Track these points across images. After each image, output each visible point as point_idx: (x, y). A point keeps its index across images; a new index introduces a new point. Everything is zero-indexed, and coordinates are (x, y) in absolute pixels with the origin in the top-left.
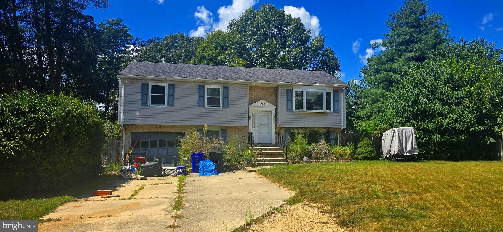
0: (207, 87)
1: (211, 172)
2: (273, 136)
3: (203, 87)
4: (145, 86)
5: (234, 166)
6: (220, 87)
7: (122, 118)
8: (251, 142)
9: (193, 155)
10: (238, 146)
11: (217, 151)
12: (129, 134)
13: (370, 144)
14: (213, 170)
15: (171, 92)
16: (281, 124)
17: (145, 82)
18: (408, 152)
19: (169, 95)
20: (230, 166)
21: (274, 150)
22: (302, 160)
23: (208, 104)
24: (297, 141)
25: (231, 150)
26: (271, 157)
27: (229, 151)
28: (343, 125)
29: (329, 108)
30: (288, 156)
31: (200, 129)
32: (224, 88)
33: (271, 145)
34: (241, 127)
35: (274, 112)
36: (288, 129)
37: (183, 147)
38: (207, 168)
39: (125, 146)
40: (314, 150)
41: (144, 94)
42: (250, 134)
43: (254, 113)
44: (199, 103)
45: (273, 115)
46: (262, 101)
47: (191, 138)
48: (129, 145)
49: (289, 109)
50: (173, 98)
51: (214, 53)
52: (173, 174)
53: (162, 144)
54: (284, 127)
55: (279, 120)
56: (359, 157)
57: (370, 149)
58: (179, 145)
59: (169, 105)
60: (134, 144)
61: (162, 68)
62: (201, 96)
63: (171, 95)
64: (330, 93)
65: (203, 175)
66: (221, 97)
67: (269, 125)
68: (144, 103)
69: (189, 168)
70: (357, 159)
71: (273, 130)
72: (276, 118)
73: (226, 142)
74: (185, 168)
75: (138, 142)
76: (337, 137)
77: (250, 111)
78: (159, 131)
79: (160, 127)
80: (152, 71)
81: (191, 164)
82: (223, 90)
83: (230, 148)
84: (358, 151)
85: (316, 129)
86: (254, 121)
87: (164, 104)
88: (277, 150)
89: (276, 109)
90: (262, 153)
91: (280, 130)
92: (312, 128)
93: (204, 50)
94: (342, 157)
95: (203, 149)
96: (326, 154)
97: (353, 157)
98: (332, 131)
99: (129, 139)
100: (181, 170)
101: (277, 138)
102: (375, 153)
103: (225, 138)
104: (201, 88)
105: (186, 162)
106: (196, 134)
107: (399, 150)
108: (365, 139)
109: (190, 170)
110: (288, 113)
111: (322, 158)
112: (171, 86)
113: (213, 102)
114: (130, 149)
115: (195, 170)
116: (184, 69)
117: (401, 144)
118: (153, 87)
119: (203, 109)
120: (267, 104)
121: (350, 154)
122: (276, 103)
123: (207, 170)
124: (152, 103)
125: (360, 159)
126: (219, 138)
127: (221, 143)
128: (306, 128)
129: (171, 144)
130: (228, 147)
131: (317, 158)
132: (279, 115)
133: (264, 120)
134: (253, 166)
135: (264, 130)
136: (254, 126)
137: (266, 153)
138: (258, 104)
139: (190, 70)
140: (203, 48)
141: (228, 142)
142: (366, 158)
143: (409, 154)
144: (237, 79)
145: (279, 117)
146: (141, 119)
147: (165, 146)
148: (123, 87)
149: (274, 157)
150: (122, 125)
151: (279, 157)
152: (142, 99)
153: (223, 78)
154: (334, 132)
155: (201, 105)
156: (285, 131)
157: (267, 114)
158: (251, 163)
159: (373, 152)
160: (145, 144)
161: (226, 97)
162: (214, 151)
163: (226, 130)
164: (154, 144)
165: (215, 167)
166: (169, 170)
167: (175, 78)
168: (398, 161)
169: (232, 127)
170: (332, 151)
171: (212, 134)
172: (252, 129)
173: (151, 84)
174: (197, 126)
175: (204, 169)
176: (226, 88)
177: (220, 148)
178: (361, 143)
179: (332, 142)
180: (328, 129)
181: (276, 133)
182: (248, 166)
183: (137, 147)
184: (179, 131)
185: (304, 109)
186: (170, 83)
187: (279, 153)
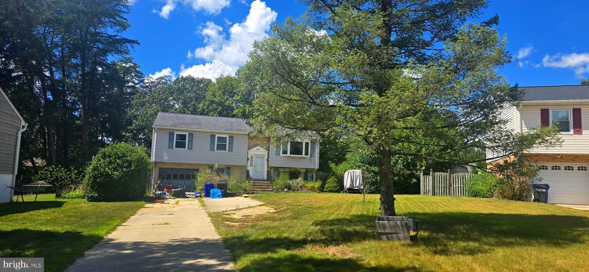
0: (217, 136)
1: (219, 196)
2: (265, 173)
3: (215, 136)
4: (171, 134)
5: (235, 193)
6: (227, 136)
7: (154, 157)
8: (248, 177)
9: (206, 185)
10: (238, 180)
11: (223, 183)
12: (158, 168)
13: (335, 181)
14: (220, 195)
15: (190, 139)
16: (272, 164)
17: (171, 131)
18: (357, 187)
19: (189, 141)
20: (232, 193)
21: (264, 183)
22: (284, 191)
23: (218, 149)
24: (281, 177)
25: (233, 182)
26: (262, 188)
27: (231, 183)
28: (317, 167)
29: (307, 154)
30: (274, 188)
31: (211, 167)
32: (230, 137)
33: (264, 180)
34: (241, 166)
35: (267, 155)
36: (277, 169)
37: (199, 179)
38: (216, 194)
39: (155, 178)
40: (293, 184)
41: (171, 140)
42: (248, 172)
43: (252, 155)
44: (210, 148)
45: (266, 158)
46: (258, 147)
47: (205, 173)
48: (157, 176)
49: (278, 154)
50: (192, 144)
51: (222, 99)
52: (193, 197)
53: (182, 177)
54: (274, 167)
55: (270, 161)
56: (327, 190)
57: (335, 184)
58: (196, 178)
59: (189, 148)
60: (161, 176)
61: (183, 119)
62: (213, 142)
63: (191, 141)
64: (308, 143)
65: (213, 198)
66: (227, 143)
67: (262, 165)
68: (171, 147)
69: (203, 194)
70: (326, 191)
71: (266, 169)
72: (268, 160)
73: (229, 176)
74: (200, 193)
75: (164, 175)
76: (313, 175)
77: (249, 154)
78: (180, 167)
79: (181, 164)
80: (176, 122)
81: (204, 192)
82: (229, 139)
83: (232, 181)
84: (326, 186)
85: (298, 169)
86: (252, 162)
87: (185, 147)
88: (267, 183)
89: (268, 153)
90: (256, 185)
91: (271, 169)
92: (295, 168)
93: (213, 95)
94: (313, 189)
95: (213, 181)
96: (301, 187)
97: (321, 190)
98: (310, 171)
99: (158, 173)
100: (198, 195)
101: (268, 175)
102: (338, 188)
103: (229, 174)
104: (213, 136)
105: (201, 190)
106: (208, 171)
107: (350, 185)
108: (332, 177)
109: (203, 196)
110: (276, 157)
111: (298, 190)
112: (191, 135)
113: (222, 147)
114: (158, 180)
115: (208, 195)
116: (200, 120)
117: (352, 181)
118: (177, 135)
119: (214, 152)
120: (262, 149)
121: (318, 188)
122: (269, 149)
123: (216, 195)
124: (176, 147)
125: (327, 192)
126: (225, 174)
127: (226, 177)
128: (290, 168)
129: (188, 177)
130: (231, 180)
131: (294, 190)
132: (270, 158)
133: (259, 161)
134: (248, 194)
135: (259, 169)
136: (251, 165)
137: (258, 185)
138: (255, 149)
139: (205, 122)
140: (212, 93)
141: (231, 177)
142: (331, 191)
143: (357, 188)
144: (240, 130)
145: (270, 159)
146: (167, 158)
147: (183, 179)
148: (156, 134)
149: (264, 188)
150: (154, 162)
151: (268, 188)
152: (169, 144)
153: (229, 130)
154: (311, 171)
155: (212, 149)
156: (275, 170)
157: (262, 157)
158: (246, 191)
159: (336, 187)
160: (169, 177)
161: (231, 144)
162: (220, 183)
163: (230, 168)
164: (175, 177)
165: (222, 193)
166: (189, 194)
167: (194, 128)
168: (350, 193)
169: (234, 166)
170: (306, 185)
171: (220, 171)
172: (249, 168)
173: (176, 133)
174: (208, 165)
175: (213, 195)
176: (231, 137)
177: (225, 181)
178: (328, 181)
179: (309, 179)
180: (307, 169)
181: (268, 171)
182: (244, 193)
183: (163, 178)
184: (195, 167)
185: (289, 154)
186: (190, 133)
187: (268, 186)
